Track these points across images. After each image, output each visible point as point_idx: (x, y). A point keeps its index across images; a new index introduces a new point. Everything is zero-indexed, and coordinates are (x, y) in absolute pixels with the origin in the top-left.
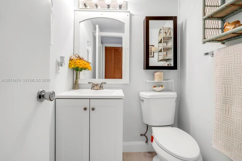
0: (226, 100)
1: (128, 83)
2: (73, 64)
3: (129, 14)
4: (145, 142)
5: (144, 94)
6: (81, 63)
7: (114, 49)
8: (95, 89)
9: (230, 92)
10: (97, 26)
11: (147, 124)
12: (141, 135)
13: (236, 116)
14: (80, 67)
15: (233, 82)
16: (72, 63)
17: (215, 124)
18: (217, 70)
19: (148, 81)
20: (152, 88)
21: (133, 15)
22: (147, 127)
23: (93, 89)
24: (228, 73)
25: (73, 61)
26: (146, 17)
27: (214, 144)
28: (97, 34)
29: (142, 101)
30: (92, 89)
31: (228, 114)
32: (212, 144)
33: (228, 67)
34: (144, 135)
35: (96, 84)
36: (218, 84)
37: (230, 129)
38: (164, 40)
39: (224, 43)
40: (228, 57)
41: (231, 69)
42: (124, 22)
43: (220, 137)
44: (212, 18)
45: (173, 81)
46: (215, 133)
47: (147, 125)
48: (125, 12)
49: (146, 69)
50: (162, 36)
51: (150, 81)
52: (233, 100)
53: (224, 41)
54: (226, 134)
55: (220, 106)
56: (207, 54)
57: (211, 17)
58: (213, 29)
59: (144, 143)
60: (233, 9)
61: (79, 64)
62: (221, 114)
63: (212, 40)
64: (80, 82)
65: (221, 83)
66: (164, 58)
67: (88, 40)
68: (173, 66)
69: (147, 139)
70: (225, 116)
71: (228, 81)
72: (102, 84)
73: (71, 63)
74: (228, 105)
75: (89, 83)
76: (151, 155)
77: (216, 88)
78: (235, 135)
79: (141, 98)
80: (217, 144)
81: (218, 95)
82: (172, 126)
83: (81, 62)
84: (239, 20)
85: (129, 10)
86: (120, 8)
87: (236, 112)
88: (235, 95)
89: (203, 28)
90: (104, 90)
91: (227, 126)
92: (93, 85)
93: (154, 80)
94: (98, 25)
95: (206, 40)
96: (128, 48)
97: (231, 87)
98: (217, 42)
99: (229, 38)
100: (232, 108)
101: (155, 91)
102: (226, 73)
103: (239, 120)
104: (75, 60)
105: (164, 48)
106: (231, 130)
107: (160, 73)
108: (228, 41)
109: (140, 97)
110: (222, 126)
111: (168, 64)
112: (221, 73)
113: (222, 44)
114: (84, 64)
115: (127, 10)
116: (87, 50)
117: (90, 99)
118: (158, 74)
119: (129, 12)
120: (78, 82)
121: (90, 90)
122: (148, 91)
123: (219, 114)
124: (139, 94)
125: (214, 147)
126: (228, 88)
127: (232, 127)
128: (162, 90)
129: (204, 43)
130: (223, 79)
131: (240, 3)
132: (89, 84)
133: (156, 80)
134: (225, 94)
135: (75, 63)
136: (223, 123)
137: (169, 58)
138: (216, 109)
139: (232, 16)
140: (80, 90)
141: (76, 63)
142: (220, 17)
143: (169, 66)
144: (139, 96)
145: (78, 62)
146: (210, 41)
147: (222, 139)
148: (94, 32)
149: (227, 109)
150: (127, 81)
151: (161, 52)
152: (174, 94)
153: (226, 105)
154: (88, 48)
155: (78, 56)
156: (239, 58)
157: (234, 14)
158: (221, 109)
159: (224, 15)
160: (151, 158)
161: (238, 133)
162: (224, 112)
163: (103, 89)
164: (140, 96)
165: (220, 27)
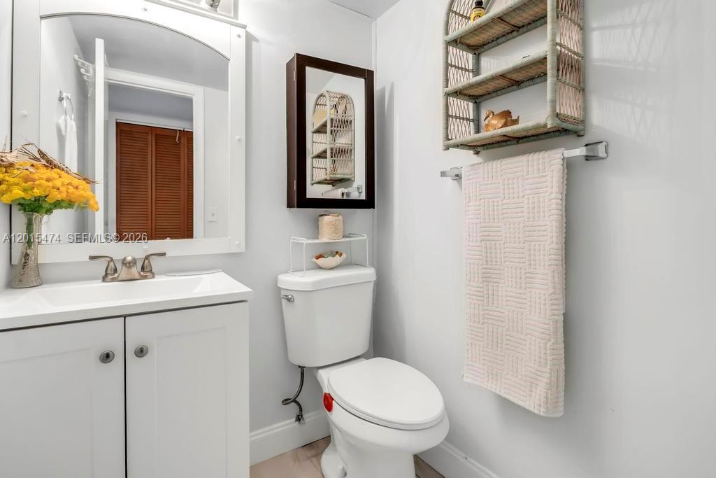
0: (489, 275)
1: (242, 249)
2: (17, 184)
3: (242, 32)
4: (294, 419)
5: (292, 280)
6: (58, 183)
7: (154, 136)
8: (120, 278)
9: (496, 257)
10: (100, 44)
11: (299, 367)
12: (286, 402)
13: (507, 305)
14: (56, 196)
15: (501, 236)
16: (12, 180)
17: (467, 329)
18: (469, 211)
19: (305, 241)
20: (314, 260)
21: (257, 40)
22: (302, 374)
23: (113, 280)
24: (491, 218)
25: (16, 171)
26: (298, 55)
27: (468, 375)
28: (100, 73)
29: (289, 300)
30: (107, 279)
31: (493, 303)
32: (463, 375)
33: (491, 204)
34: (295, 401)
35: (129, 258)
36: (472, 241)
37: (497, 333)
38: (332, 127)
39: (477, 153)
40: (492, 183)
41: (498, 210)
42: (228, 57)
43: (478, 356)
44: (460, 96)
45: (366, 237)
46: (468, 350)
47: (302, 368)
48: (232, 24)
49: (299, 206)
50: (328, 115)
51: (311, 241)
52: (501, 272)
53: (479, 149)
54: (490, 347)
55: (478, 289)
56: (443, 174)
57: (458, 93)
58: (460, 118)
59: (290, 423)
60: (499, 84)
61: (50, 184)
62: (479, 305)
63: (461, 145)
64: (46, 254)
65: (479, 240)
66: (331, 176)
67: (61, 92)
68: (364, 198)
69: (301, 410)
70: (488, 308)
71: (493, 234)
72: (147, 258)
73: (7, 178)
74: (492, 284)
75: (92, 258)
76: (313, 452)
77: (469, 250)
78: (507, 344)
79: (283, 293)
80: (473, 372)
81: (472, 266)
82: (366, 356)
83: (56, 176)
84: (511, 111)
85: (242, 19)
86: (212, 6)
87: (506, 296)
88: (505, 261)
89: (445, 114)
90: (158, 279)
91: (490, 329)
92: (112, 264)
93: (318, 238)
94: (102, 41)
95: (451, 142)
96: (239, 140)
97: (498, 247)
98: (468, 149)
99: (489, 144)
100: (500, 289)
101: (320, 268)
102: (487, 217)
103: (513, 311)
104: (28, 167)
105: (331, 149)
106: (499, 335)
107: (335, 218)
108: (487, 149)
109: (280, 288)
110: (482, 331)
111: (343, 194)
112: (479, 216)
113: (475, 154)
114: (69, 184)
115: (237, 19)
116: (59, 131)
117: (125, 317)
118: (330, 219)
119: (244, 27)
120: (36, 259)
121: (99, 284)
122: (306, 270)
123: (476, 306)
124: (276, 281)
125: (468, 380)
126: (491, 248)
127: (500, 328)
128: (339, 263)
129: (447, 148)
130: (483, 229)
131: (513, 76)
132: (95, 261)
133: (325, 238)
134: (487, 261)
135: (26, 180)
136: (483, 324)
137: (342, 176)
138: (468, 296)
139: (493, 97)
140: (45, 289)
141: (33, 180)
142: (473, 96)
143: (345, 198)
144: (277, 287)
145: (45, 177)
146: (457, 146)
147: (483, 358)
148: (80, 64)
149: (490, 292)
150: (237, 242)
151: (325, 160)
152: (369, 273)
153: (488, 286)
154: (61, 121)
155: (40, 152)
156: (511, 186)
157: (498, 96)
158: (479, 294)
159: (481, 94)
160: (314, 459)
161: (512, 339)
162: (485, 300)
163: (153, 277)
164: (279, 285)
165: (471, 117)
